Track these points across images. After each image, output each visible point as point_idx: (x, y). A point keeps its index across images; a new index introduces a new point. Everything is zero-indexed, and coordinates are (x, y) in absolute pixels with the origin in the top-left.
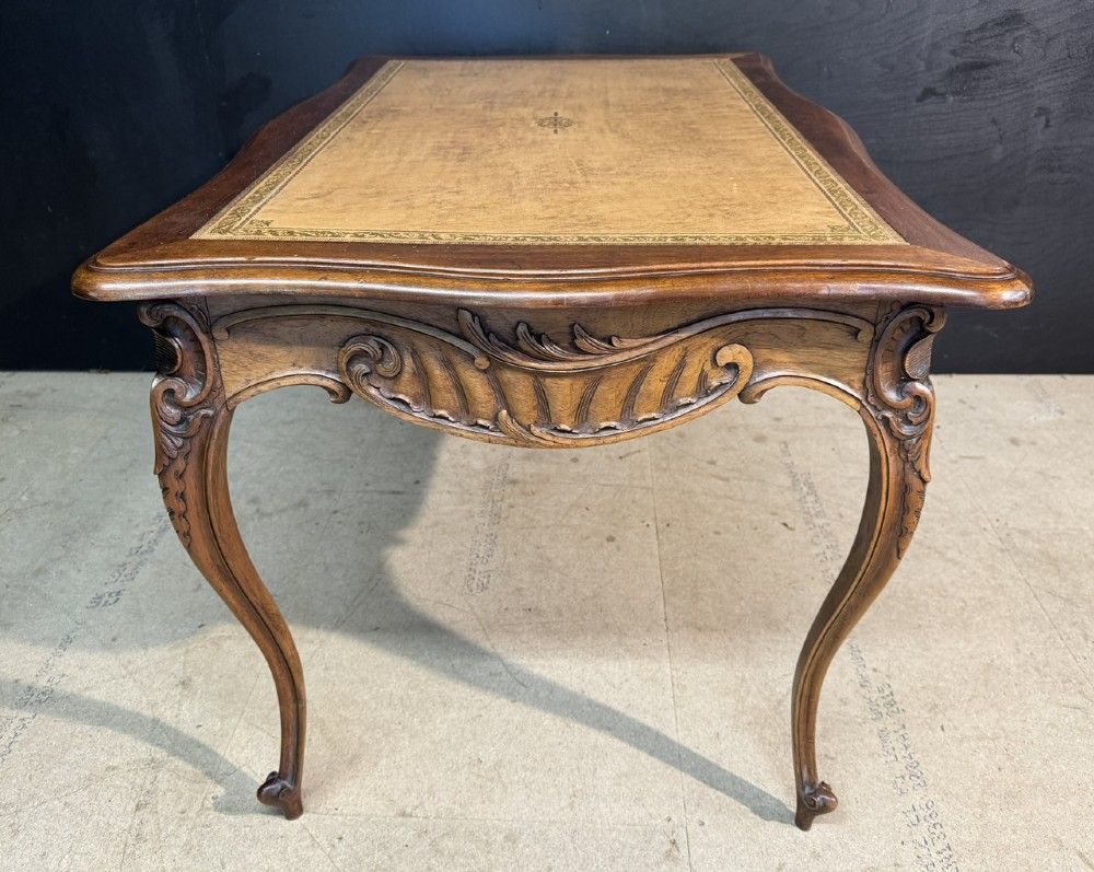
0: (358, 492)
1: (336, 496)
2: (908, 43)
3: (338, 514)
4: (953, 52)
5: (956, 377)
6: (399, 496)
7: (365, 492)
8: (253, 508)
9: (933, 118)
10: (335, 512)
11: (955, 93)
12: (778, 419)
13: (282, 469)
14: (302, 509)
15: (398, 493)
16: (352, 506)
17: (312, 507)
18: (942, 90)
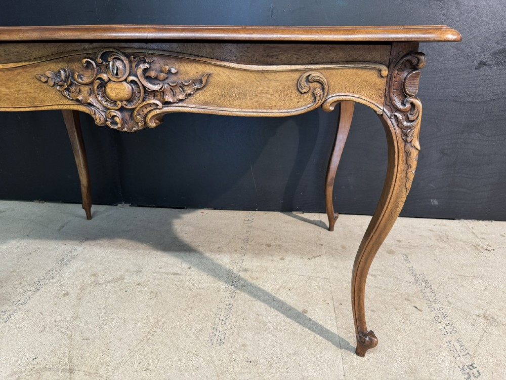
0: (155, 273)
1: (141, 275)
2: (471, 37)
3: (140, 286)
4: (497, 43)
5: (494, 223)
6: (178, 276)
7: (158, 273)
8: (93, 279)
9: (484, 78)
10: (138, 285)
11: (497, 64)
12: (399, 241)
13: (115, 257)
14: (120, 282)
15: (177, 274)
16: (149, 281)
17: (125, 281)
18: (490, 63)
